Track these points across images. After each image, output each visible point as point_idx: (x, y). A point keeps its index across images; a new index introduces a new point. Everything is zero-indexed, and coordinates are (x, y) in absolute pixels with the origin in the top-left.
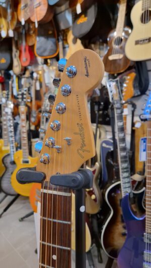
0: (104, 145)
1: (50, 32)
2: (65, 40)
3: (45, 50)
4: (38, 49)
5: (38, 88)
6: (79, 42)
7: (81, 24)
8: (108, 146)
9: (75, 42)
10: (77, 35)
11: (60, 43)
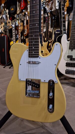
0: (56, 32)
5: (28, 19)
8: (58, 32)
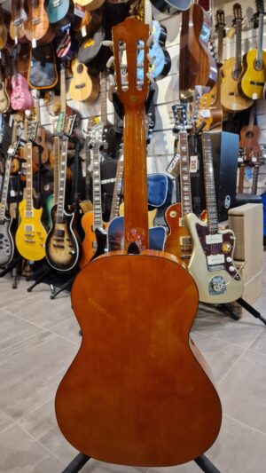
1: (48, 57)
2: (69, 68)
3: (40, 79)
4: (31, 77)
6: (85, 68)
7: (89, 48)
9: (80, 70)
10: (84, 60)
11: (63, 71)
